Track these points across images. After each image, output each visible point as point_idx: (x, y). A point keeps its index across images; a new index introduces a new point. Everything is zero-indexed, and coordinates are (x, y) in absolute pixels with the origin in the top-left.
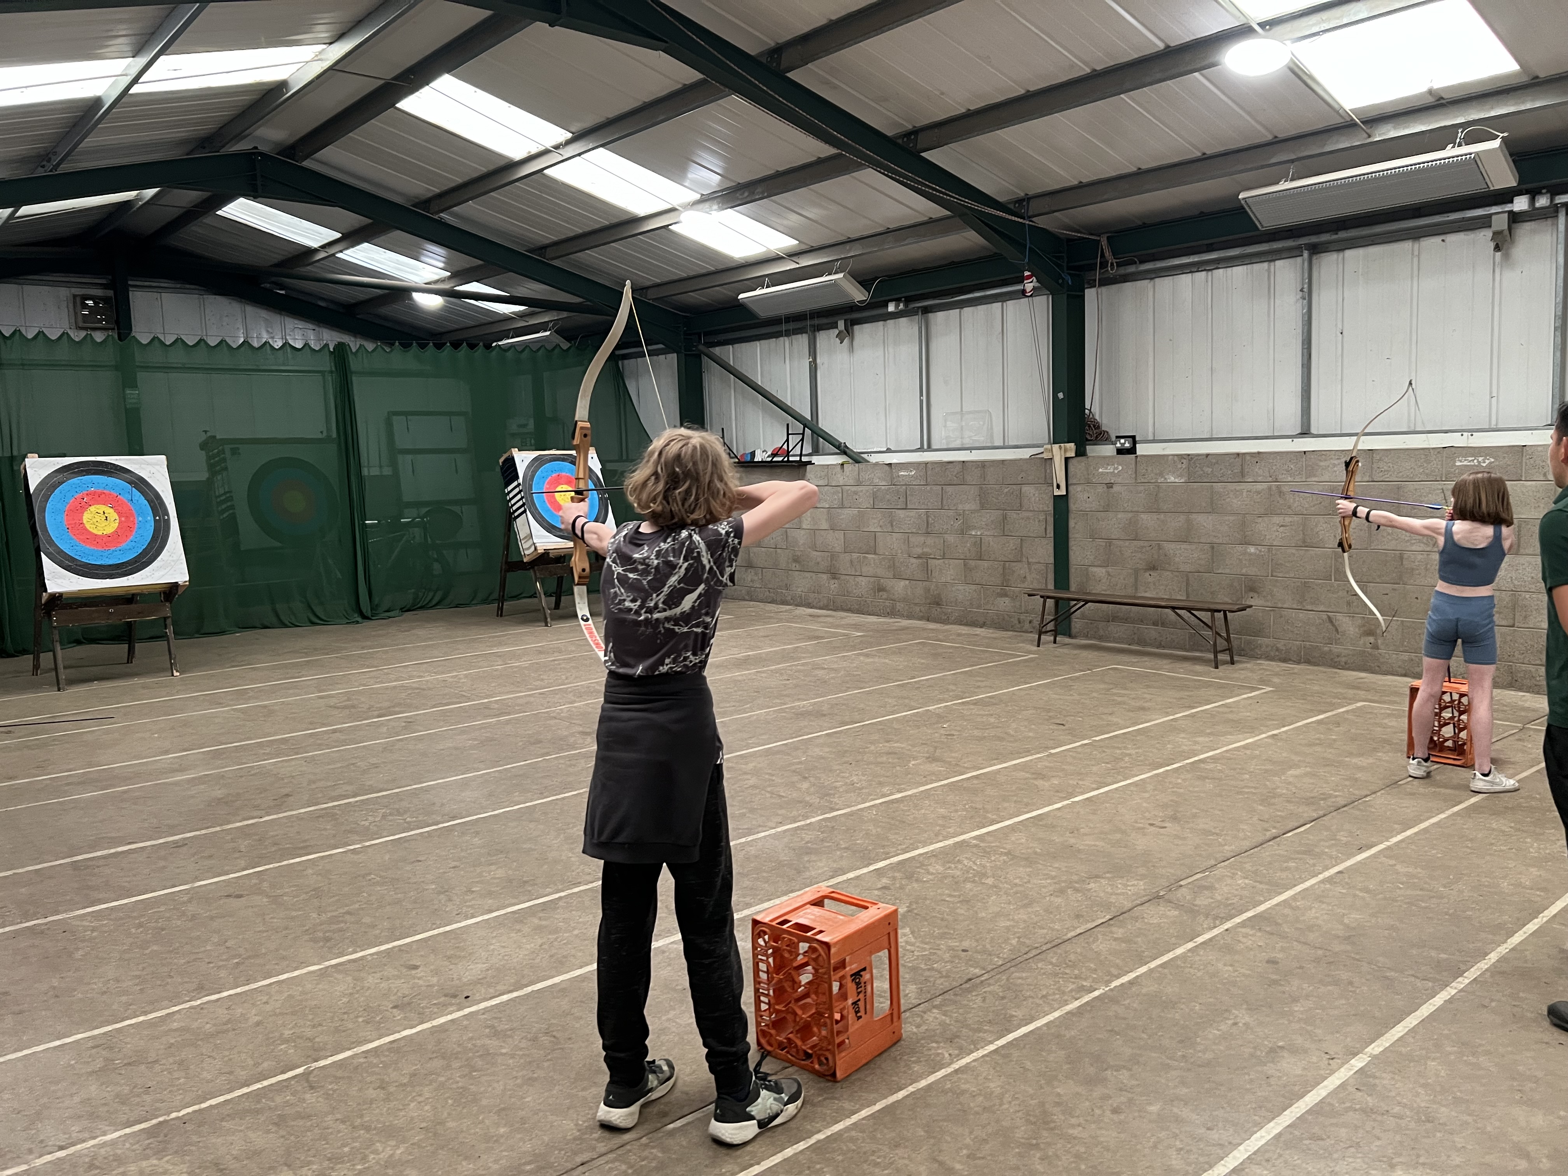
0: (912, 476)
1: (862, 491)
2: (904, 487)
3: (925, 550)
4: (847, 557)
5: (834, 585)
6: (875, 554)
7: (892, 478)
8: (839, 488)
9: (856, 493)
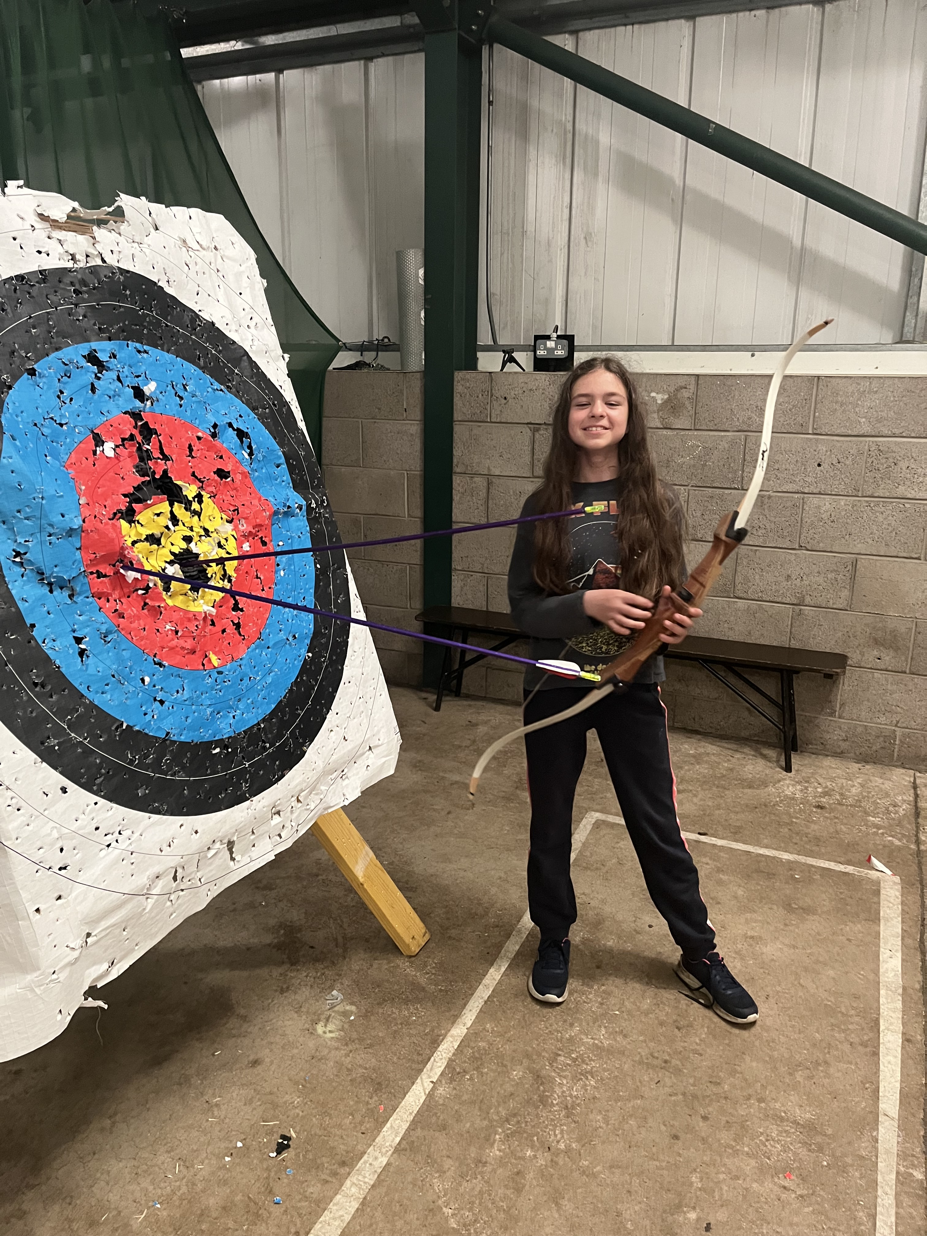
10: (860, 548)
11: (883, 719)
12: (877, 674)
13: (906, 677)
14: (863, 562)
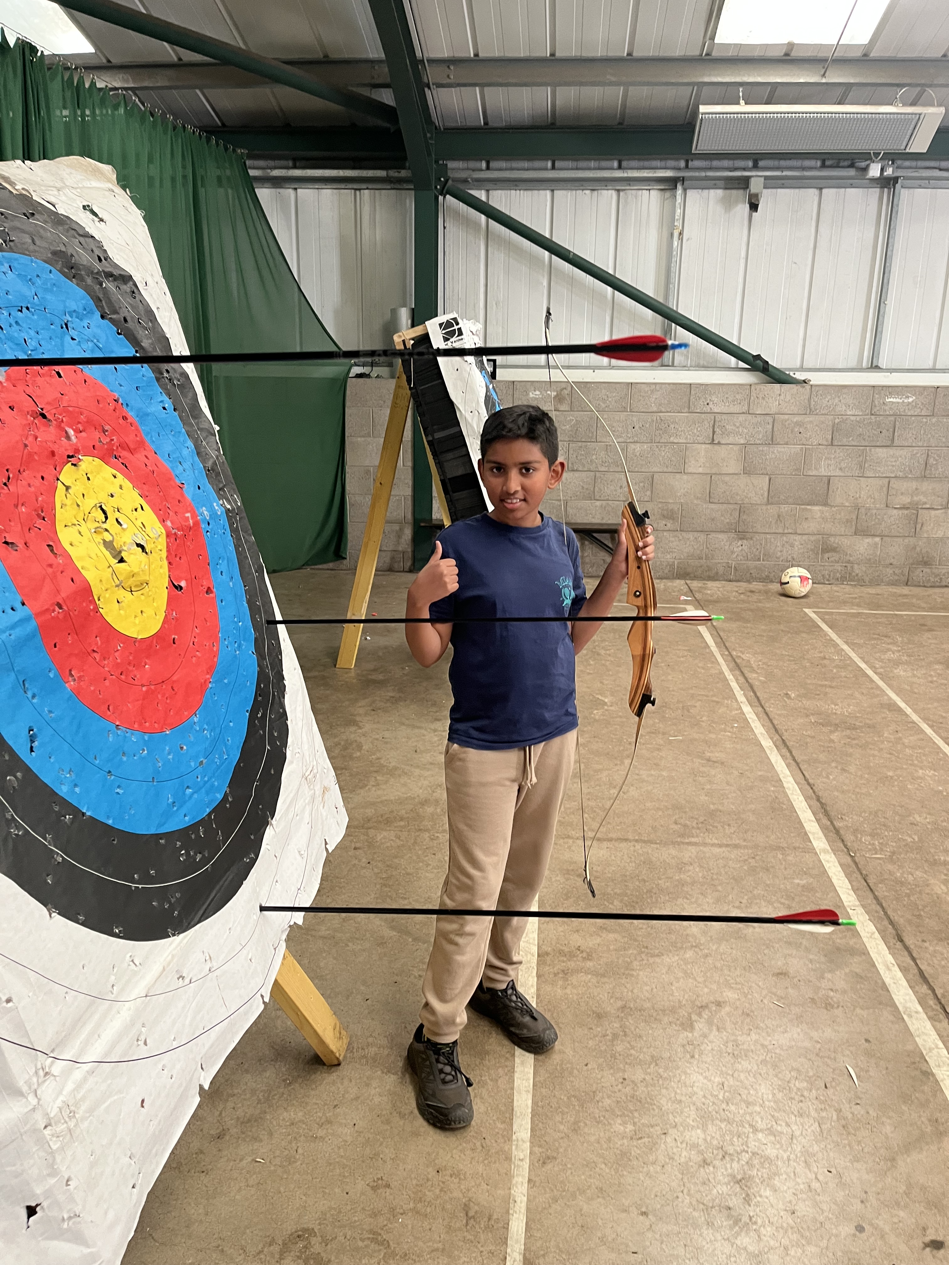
0: (909, 403)
1: (811, 422)
2: (892, 418)
3: (915, 498)
4: (773, 510)
5: (740, 548)
6: (826, 504)
7: (872, 405)
8: (769, 419)
9: (800, 424)
10: (655, 469)
11: (668, 556)
12: (665, 534)
13: (678, 534)
14: (656, 476)
